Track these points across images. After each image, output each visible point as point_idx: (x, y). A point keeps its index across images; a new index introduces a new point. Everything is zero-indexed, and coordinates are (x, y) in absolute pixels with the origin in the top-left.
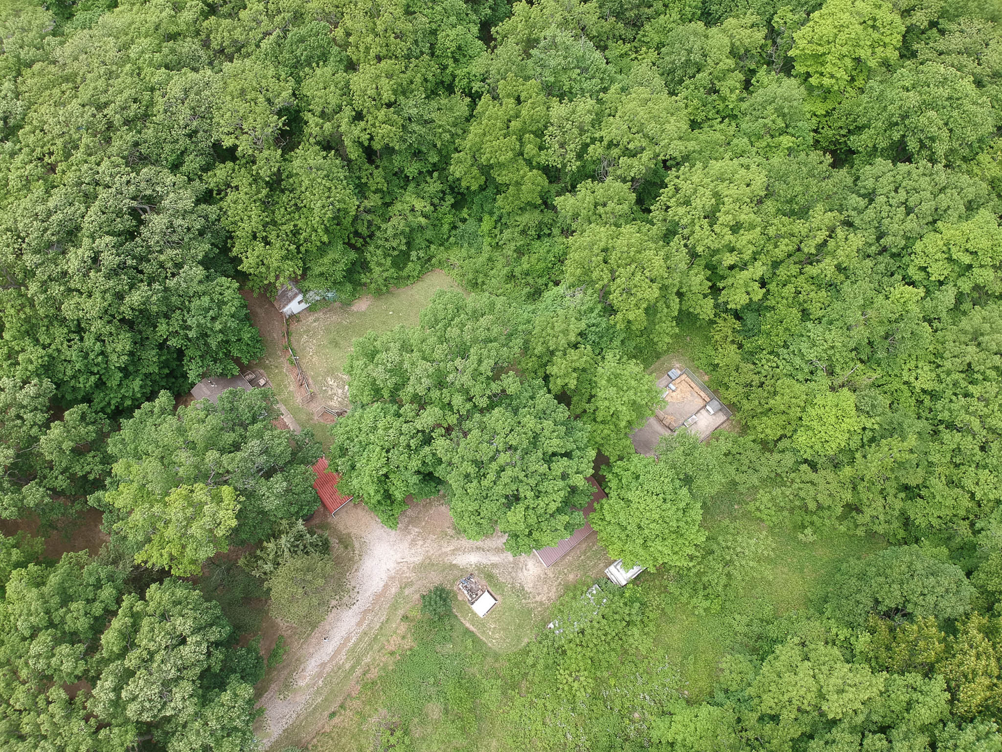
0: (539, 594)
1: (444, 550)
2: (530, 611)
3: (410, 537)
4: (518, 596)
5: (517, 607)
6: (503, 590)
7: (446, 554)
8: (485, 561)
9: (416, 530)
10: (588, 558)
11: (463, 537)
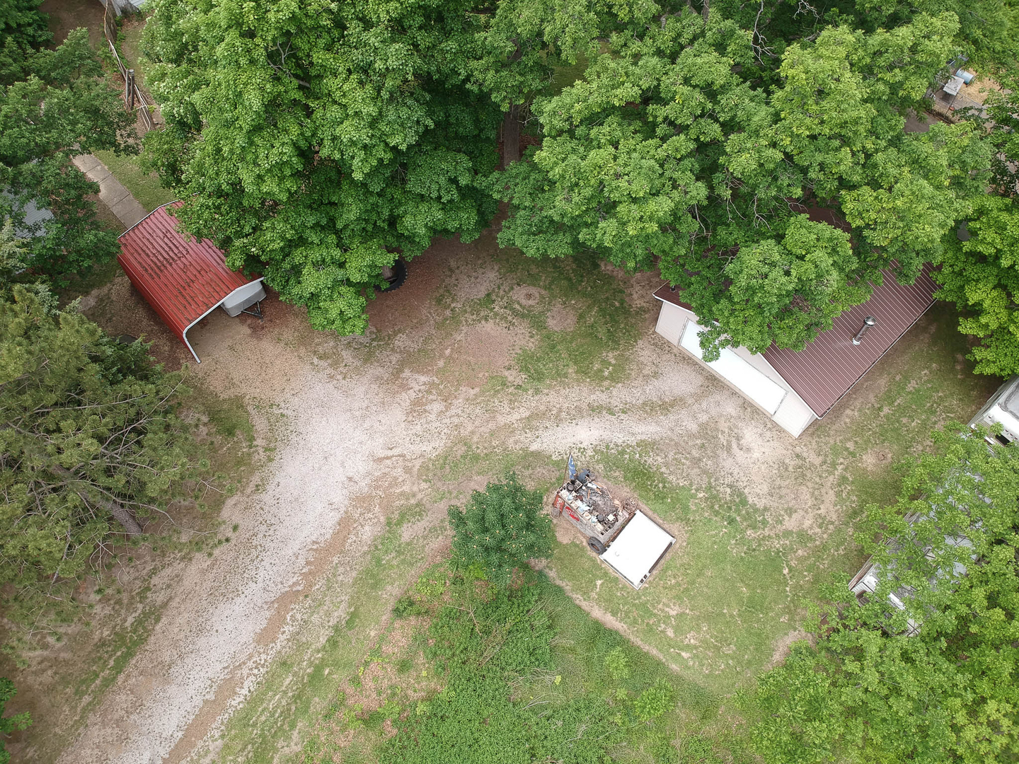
0: (790, 512)
1: (502, 420)
2: (775, 561)
3: (406, 398)
4: (731, 521)
5: (735, 551)
6: (686, 509)
7: (510, 429)
8: (620, 438)
9: (423, 379)
10: (903, 410)
11: (549, 387)
